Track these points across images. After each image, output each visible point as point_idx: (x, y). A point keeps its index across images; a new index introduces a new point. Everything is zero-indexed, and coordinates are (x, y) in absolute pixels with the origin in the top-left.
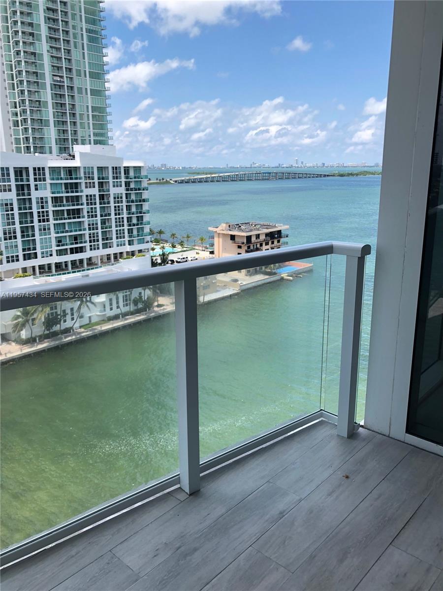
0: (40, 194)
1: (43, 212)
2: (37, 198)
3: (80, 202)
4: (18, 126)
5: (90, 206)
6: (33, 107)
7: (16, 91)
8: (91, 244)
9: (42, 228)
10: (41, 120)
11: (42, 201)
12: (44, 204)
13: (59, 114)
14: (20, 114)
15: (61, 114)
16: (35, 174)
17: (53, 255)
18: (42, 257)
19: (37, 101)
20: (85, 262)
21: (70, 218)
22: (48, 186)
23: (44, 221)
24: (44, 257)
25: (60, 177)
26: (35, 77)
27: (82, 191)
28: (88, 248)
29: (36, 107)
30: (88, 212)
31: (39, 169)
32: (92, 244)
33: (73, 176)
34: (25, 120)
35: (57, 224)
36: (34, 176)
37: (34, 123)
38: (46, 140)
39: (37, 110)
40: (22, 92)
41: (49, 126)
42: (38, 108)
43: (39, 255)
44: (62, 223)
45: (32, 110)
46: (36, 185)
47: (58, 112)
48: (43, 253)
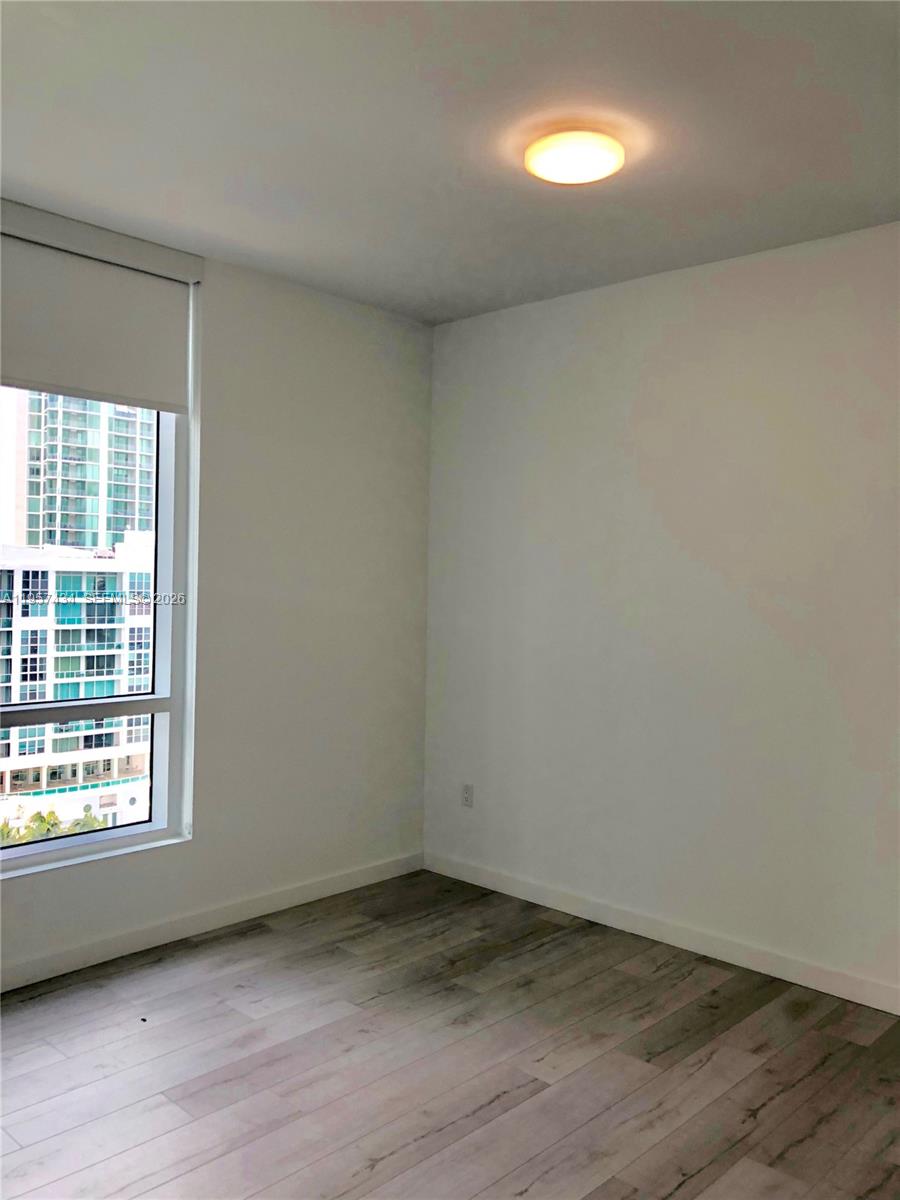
0: (32, 623)
1: (34, 660)
2: (24, 633)
3: (116, 644)
4: (38, 494)
5: (137, 651)
6: (70, 459)
7: (42, 430)
8: (130, 728)
9: (28, 692)
10: (84, 483)
11: (34, 639)
12: (38, 645)
13: (120, 472)
14: (45, 470)
15: (125, 474)
16: (26, 584)
17: (45, 750)
18: (20, 754)
19: (78, 448)
20: (115, 767)
21: (88, 675)
22: (51, 609)
23: (33, 678)
24: (25, 754)
25: (77, 591)
26: (82, 406)
27: (122, 621)
28: (123, 737)
29: (75, 460)
30: (131, 663)
31: (35, 574)
32: (134, 728)
33: (107, 591)
34: (52, 483)
35: (62, 685)
36: (24, 587)
37: (68, 488)
38: (88, 521)
39: (77, 465)
40: (53, 432)
41: (96, 495)
42: (79, 460)
43: (14, 749)
44: (74, 684)
45: (68, 464)
46: (25, 606)
47: (118, 469)
48: (22, 746)
